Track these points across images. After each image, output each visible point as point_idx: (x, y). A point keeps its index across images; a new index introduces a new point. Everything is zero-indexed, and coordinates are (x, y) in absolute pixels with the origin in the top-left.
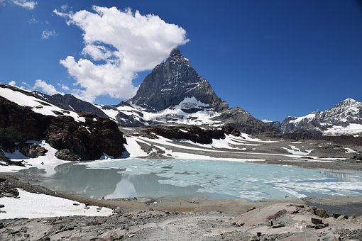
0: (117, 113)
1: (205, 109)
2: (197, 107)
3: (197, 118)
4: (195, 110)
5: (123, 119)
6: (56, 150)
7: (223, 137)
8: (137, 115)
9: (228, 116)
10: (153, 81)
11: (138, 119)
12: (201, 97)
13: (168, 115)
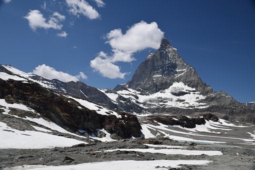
0: (117, 96)
1: (192, 93)
2: (184, 91)
3: (184, 100)
4: (183, 94)
5: (122, 101)
6: (110, 134)
7: (204, 123)
8: (134, 98)
9: (212, 99)
10: (146, 68)
11: (134, 101)
12: (188, 82)
13: (159, 98)
